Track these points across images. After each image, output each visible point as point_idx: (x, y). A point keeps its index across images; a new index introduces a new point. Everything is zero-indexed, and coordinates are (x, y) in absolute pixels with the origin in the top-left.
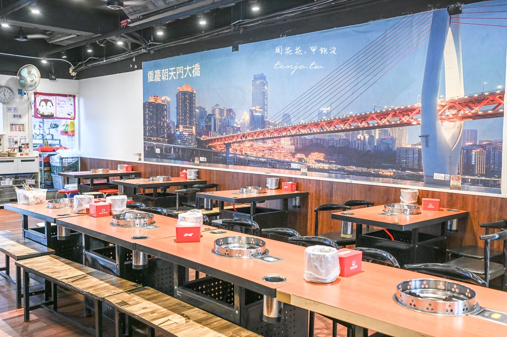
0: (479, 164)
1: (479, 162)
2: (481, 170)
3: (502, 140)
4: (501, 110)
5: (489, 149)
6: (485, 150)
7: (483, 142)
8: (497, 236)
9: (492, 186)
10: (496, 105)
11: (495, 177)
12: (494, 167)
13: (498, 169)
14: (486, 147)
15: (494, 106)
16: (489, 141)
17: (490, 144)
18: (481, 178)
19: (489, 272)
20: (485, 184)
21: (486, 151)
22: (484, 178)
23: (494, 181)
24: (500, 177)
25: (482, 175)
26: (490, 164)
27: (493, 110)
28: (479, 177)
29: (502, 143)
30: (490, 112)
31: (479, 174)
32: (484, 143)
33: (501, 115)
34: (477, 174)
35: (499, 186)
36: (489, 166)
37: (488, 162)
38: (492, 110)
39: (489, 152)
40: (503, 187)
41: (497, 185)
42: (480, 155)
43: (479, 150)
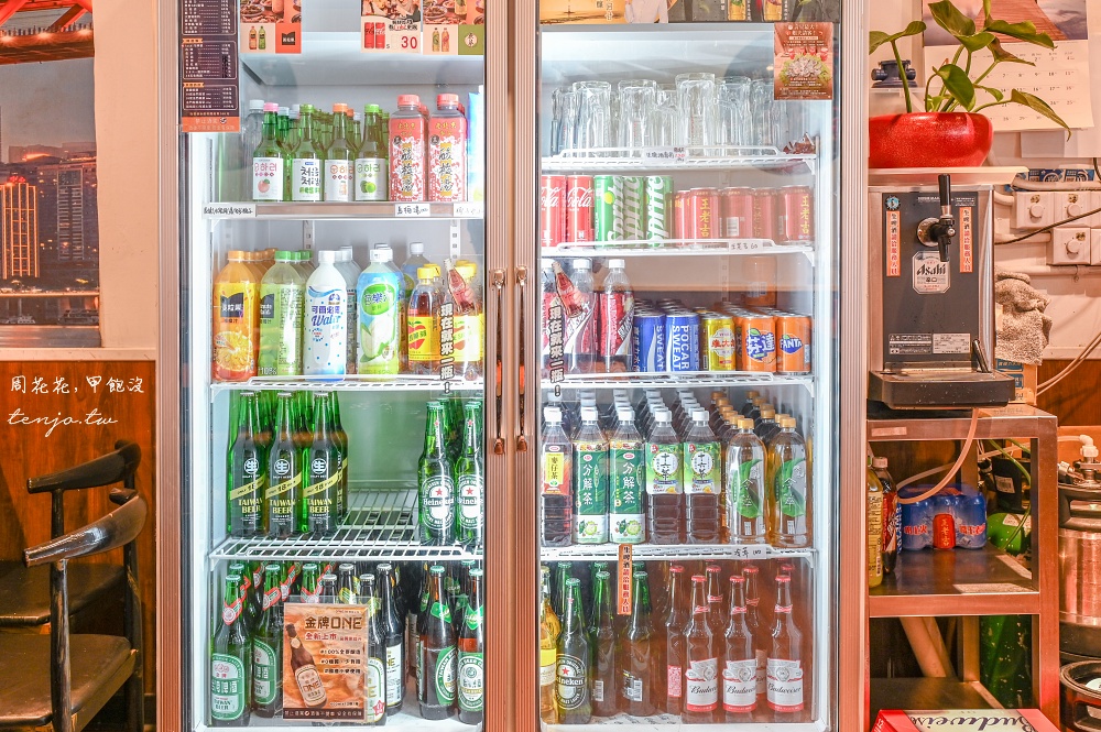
0: (16, 237)
1: (16, 229)
2: (25, 262)
3: (94, 145)
4: (84, 32)
5: (49, 179)
6: (33, 181)
7: (24, 151)
8: (98, 534)
9: (66, 321)
10: (64, 11)
11: (77, 286)
12: (71, 247)
13: (87, 252)
14: (35, 172)
15: (55, 14)
16: (46, 149)
17: (53, 161)
18: (25, 293)
19: (72, 698)
20: (42, 313)
21: (40, 187)
22: (35, 292)
23: (75, 301)
24: (94, 284)
25: (28, 281)
26: (54, 238)
27: (54, 28)
28: (17, 288)
29: (93, 153)
30: (44, 36)
31: (17, 277)
32: (30, 157)
33: (85, 48)
34: (10, 278)
35: (92, 316)
36: (54, 245)
37: (46, 231)
38: (51, 29)
39: (49, 189)
40: (109, 323)
41: (85, 315)
42: (16, 206)
43: (10, 185)
